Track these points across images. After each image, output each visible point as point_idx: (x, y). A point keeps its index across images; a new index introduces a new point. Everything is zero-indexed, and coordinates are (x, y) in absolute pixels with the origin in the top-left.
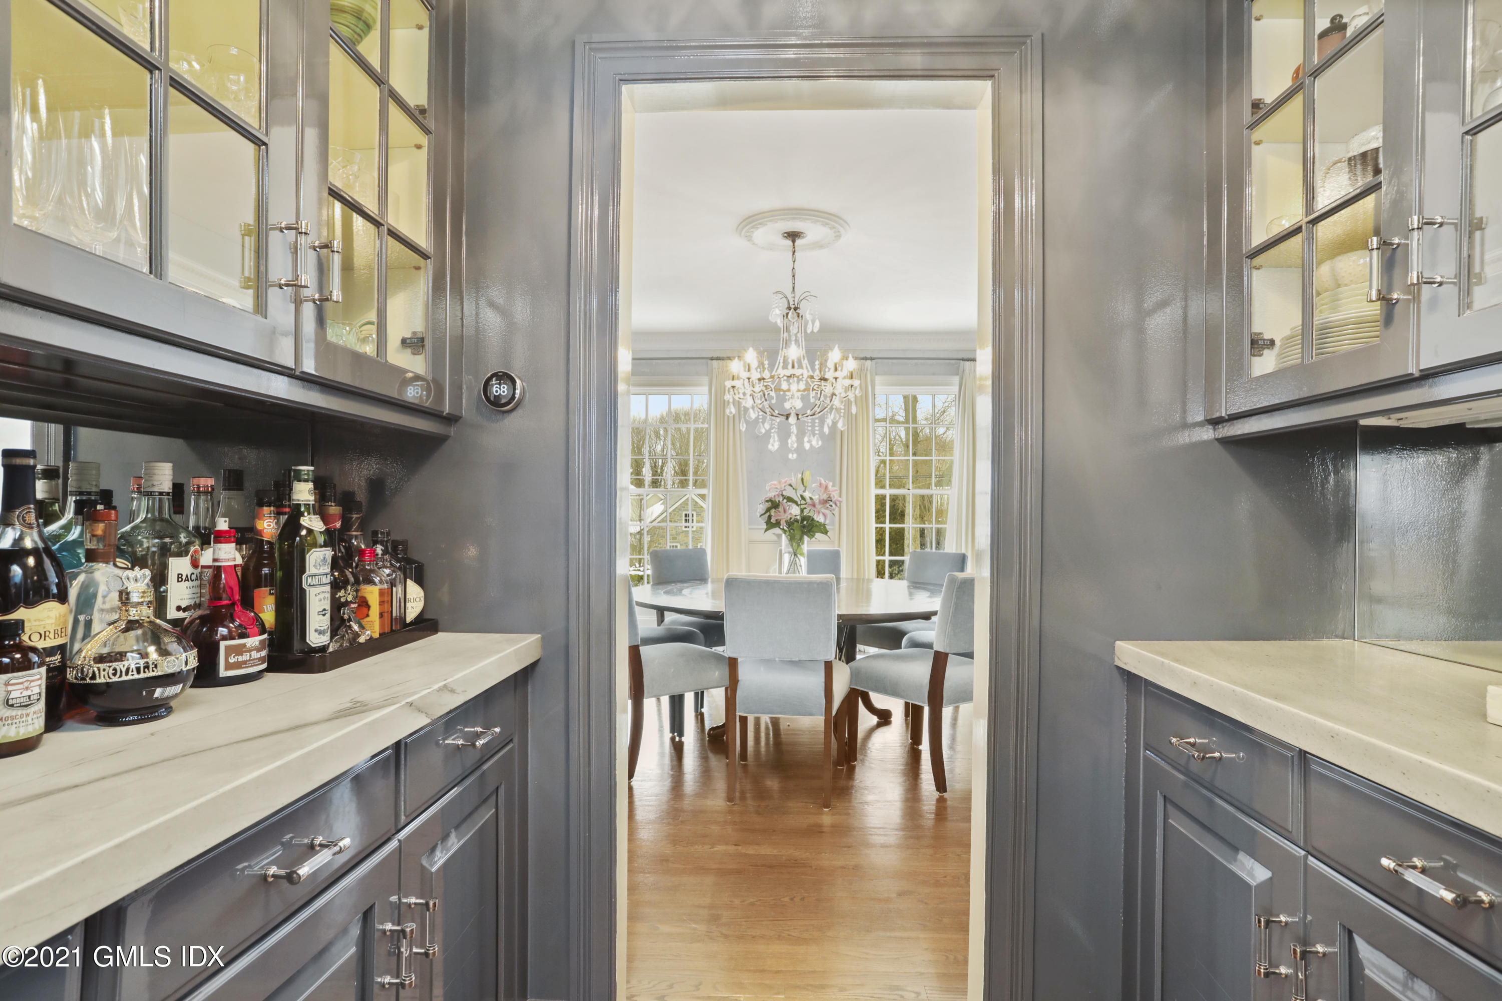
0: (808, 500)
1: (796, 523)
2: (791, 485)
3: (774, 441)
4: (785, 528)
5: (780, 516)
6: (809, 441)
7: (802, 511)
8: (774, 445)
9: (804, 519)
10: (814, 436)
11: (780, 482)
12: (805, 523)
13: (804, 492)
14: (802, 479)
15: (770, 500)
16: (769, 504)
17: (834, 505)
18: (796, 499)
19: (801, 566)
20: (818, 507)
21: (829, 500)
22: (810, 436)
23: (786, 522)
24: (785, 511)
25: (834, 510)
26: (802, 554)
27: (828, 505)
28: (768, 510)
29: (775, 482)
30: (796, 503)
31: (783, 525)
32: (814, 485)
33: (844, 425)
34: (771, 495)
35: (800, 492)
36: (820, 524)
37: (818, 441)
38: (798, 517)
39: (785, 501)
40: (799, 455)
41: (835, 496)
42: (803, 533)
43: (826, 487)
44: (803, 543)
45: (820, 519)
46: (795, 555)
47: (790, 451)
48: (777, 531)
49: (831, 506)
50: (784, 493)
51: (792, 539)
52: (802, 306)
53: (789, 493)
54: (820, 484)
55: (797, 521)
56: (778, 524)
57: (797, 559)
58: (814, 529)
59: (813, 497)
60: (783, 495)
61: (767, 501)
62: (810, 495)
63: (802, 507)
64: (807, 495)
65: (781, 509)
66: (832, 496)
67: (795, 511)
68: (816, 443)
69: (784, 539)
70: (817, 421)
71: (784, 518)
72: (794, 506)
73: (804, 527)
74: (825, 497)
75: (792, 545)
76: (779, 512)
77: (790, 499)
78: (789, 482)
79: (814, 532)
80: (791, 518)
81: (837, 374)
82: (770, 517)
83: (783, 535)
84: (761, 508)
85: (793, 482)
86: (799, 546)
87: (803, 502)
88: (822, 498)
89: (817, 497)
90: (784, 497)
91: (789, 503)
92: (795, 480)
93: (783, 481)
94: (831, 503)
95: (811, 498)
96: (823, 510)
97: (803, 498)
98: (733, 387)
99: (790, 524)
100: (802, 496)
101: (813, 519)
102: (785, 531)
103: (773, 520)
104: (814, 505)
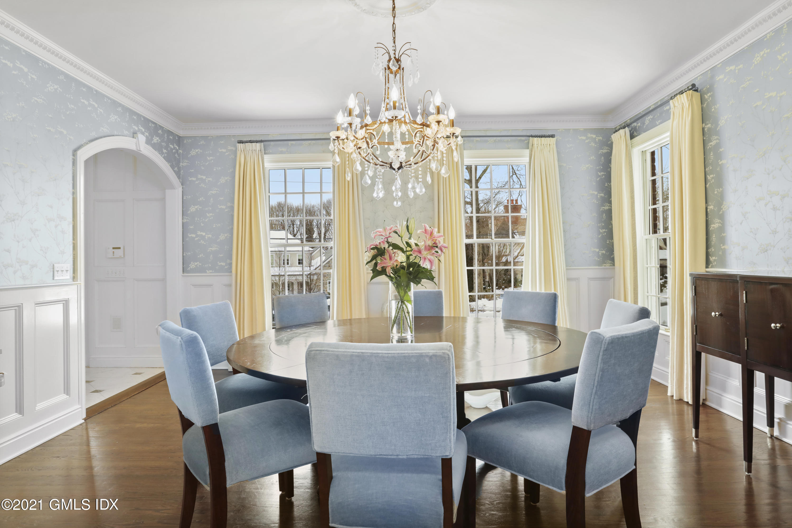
0: (414, 246)
1: (402, 271)
2: (396, 233)
3: (378, 189)
4: (392, 275)
5: (385, 263)
6: (414, 188)
7: (408, 258)
8: (379, 193)
9: (410, 265)
10: (418, 184)
11: (385, 229)
12: (411, 269)
13: (410, 238)
14: (407, 227)
15: (376, 248)
16: (373, 252)
17: (439, 251)
18: (402, 246)
19: (408, 313)
20: (424, 253)
21: (435, 246)
22: (414, 183)
23: (393, 269)
24: (391, 259)
25: (440, 256)
26: (409, 301)
27: (434, 251)
28: (374, 258)
29: (381, 230)
30: (401, 249)
31: (389, 271)
32: (419, 231)
33: (447, 172)
34: (377, 242)
35: (406, 239)
36: (426, 270)
37: (421, 189)
38: (404, 264)
39: (391, 248)
40: (403, 202)
41: (441, 242)
42: (410, 280)
43: (431, 233)
44: (410, 290)
45: (426, 265)
46: (403, 302)
47: (395, 199)
48: (383, 278)
49: (437, 252)
50: (390, 240)
51: (398, 286)
52: (402, 59)
53: (395, 239)
54: (426, 230)
55: (403, 268)
56: (383, 272)
57: (404, 306)
58: (420, 275)
59: (419, 244)
60: (388, 242)
61: (373, 249)
62: (416, 242)
63: (408, 253)
64: (412, 242)
65: (387, 256)
66: (437, 241)
67: (401, 258)
68: (420, 190)
69: (391, 286)
70: (420, 169)
71: (389, 264)
72: (400, 252)
73: (410, 273)
74: (430, 243)
75: (399, 292)
76: (385, 259)
77: (395, 246)
78: (393, 229)
79: (420, 279)
80: (397, 265)
81: (441, 117)
82: (376, 264)
83: (390, 282)
84: (368, 256)
85: (399, 229)
86: (406, 292)
87: (409, 249)
88: (427, 244)
89: (423, 243)
90: (390, 244)
91: (395, 251)
92: (401, 227)
93: (388, 228)
94: (437, 249)
95: (416, 245)
96: (429, 257)
97: (408, 244)
98: (338, 137)
99: (396, 270)
100: (407, 243)
101: (419, 266)
102: (391, 279)
103: (379, 268)
104: (420, 252)
